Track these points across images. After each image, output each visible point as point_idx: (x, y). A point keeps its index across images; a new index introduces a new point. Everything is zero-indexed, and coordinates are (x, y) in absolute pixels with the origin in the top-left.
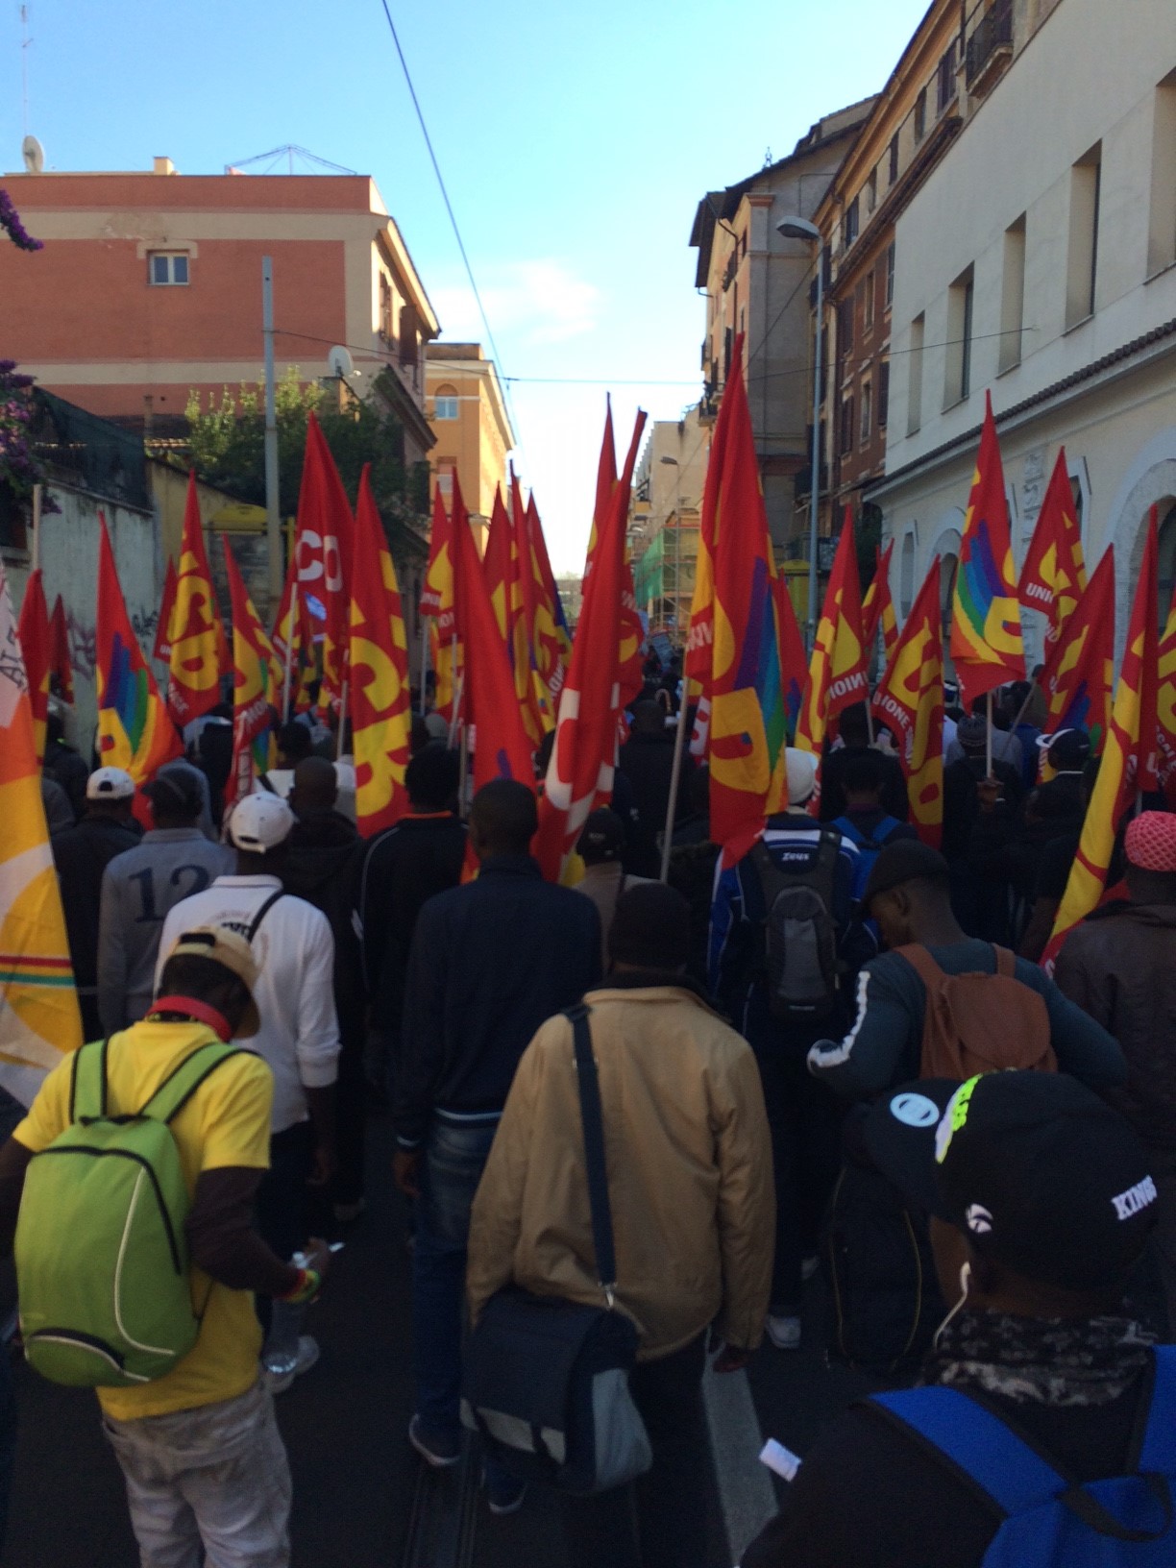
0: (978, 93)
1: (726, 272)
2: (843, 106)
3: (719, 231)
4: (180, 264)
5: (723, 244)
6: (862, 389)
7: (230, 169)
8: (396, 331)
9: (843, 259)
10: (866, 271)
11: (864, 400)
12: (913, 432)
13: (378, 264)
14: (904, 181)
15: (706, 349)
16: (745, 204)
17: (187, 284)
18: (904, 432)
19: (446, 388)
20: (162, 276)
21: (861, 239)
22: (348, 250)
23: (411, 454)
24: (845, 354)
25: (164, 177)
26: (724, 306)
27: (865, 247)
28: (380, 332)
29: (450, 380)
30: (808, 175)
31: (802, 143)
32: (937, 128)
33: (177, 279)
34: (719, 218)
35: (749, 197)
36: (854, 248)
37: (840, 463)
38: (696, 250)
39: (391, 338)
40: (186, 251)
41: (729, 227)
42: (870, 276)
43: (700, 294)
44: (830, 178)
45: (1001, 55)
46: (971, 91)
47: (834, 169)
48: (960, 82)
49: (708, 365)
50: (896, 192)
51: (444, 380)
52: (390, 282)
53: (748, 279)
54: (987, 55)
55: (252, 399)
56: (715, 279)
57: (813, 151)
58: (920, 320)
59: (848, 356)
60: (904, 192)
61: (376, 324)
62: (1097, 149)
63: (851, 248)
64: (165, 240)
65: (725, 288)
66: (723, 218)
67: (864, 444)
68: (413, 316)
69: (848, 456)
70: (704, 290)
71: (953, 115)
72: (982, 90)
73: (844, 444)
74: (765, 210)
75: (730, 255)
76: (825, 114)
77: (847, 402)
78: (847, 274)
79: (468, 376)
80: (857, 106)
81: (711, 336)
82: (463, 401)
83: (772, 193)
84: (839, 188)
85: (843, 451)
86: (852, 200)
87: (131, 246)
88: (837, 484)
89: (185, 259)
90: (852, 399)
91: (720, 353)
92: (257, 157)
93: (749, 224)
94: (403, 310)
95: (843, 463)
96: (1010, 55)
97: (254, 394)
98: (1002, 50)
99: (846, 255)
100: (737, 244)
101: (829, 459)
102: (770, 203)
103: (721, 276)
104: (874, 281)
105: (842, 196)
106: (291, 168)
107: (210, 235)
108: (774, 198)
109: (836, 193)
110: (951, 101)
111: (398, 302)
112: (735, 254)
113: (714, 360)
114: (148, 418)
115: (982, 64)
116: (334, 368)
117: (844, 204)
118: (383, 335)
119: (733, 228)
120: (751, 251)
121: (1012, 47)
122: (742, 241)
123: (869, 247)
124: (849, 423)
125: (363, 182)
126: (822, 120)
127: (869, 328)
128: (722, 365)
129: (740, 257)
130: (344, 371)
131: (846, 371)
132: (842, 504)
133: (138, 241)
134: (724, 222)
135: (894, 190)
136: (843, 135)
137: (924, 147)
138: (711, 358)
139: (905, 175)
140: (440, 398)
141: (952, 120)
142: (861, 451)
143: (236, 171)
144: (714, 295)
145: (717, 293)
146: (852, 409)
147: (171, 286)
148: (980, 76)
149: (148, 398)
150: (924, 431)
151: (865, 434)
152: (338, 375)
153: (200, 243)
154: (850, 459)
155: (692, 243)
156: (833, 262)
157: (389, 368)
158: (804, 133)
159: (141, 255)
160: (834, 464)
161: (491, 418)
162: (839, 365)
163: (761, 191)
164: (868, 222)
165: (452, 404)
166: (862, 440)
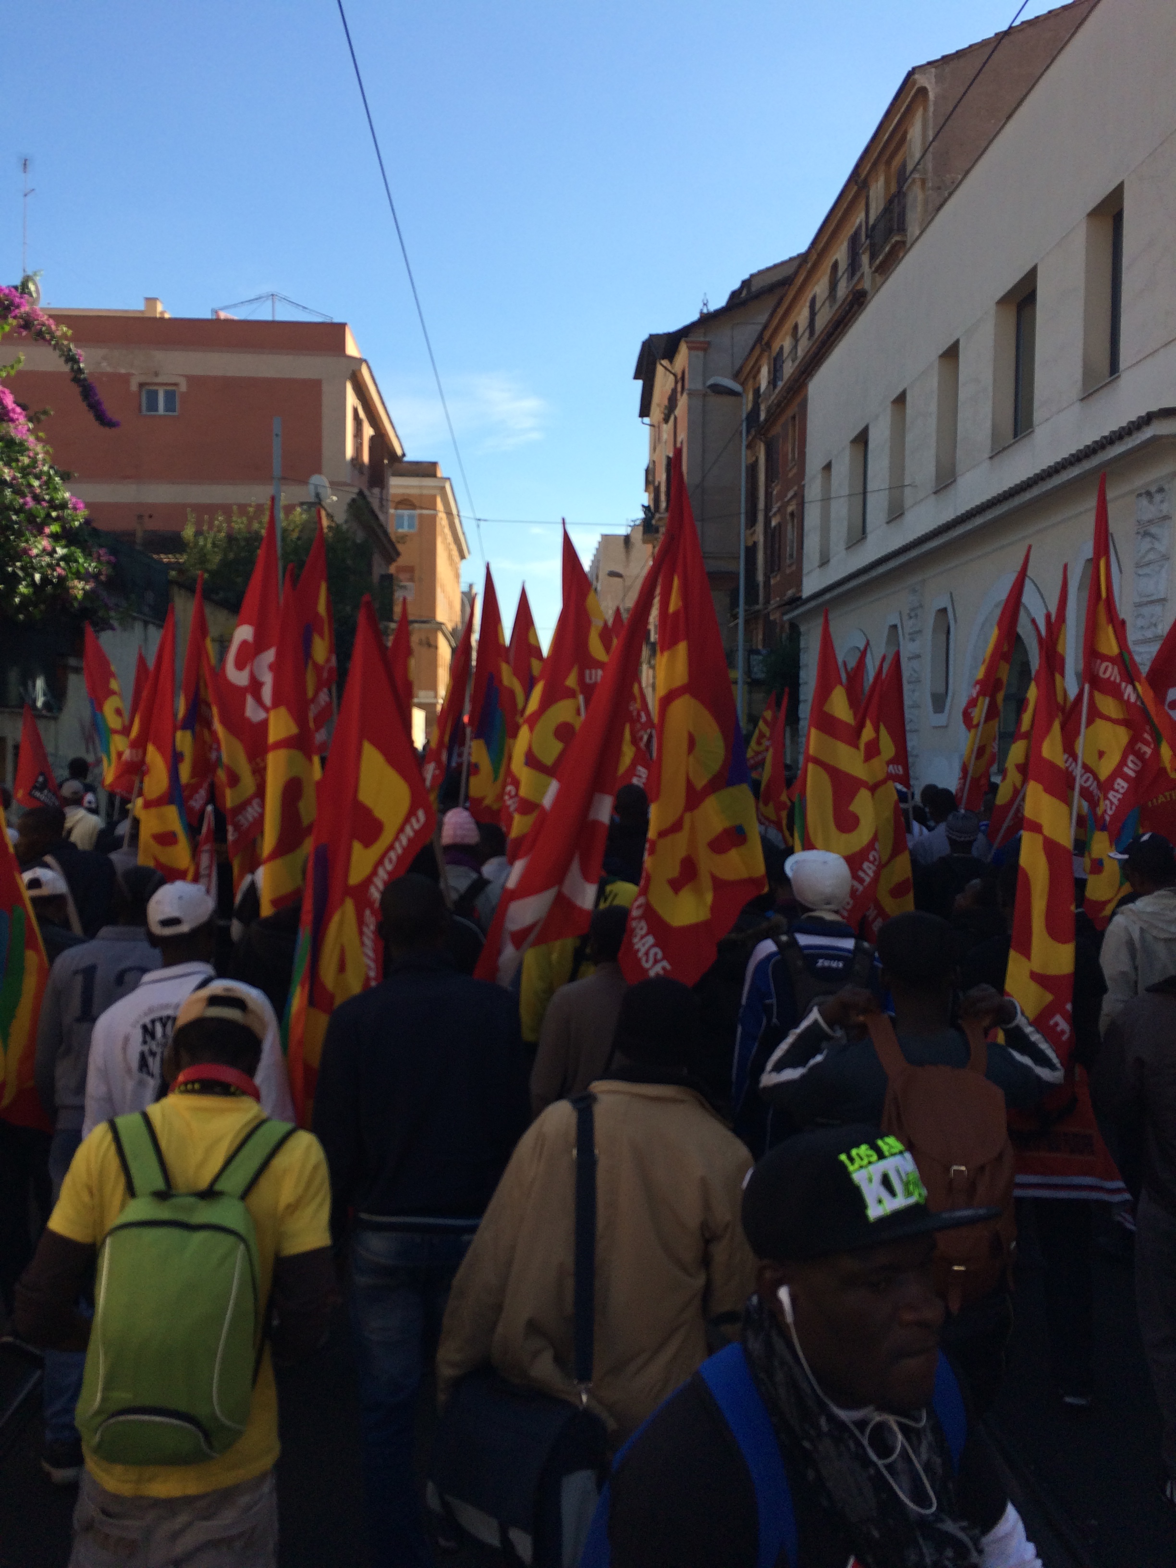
0: (880, 271)
1: (666, 406)
2: (770, 264)
3: (660, 370)
4: (170, 397)
5: (663, 382)
6: (788, 517)
7: (216, 312)
8: (366, 458)
9: (770, 402)
10: (789, 413)
11: (789, 527)
12: (824, 562)
13: (351, 400)
14: (820, 339)
15: (649, 473)
16: (683, 349)
17: (176, 414)
18: (816, 563)
19: (406, 503)
20: (153, 406)
21: (786, 383)
22: (326, 388)
23: (378, 569)
24: (773, 485)
25: (154, 320)
26: (665, 436)
27: (788, 393)
28: (353, 459)
29: (409, 495)
30: (738, 324)
31: (734, 295)
32: (847, 296)
33: (167, 409)
34: (660, 359)
35: (687, 342)
36: (779, 392)
37: (769, 580)
38: (640, 383)
39: (362, 464)
40: (176, 384)
41: (669, 367)
42: (794, 418)
43: (643, 423)
44: (759, 328)
45: (897, 242)
46: (873, 269)
47: (763, 318)
48: (865, 259)
49: (651, 488)
50: (814, 348)
51: (403, 494)
52: (362, 414)
53: (686, 415)
54: (887, 239)
55: (242, 523)
56: (657, 412)
57: (744, 303)
58: (828, 467)
59: (776, 486)
60: (820, 349)
61: (349, 452)
62: (955, 346)
63: (777, 391)
64: (156, 374)
65: (666, 420)
66: (663, 359)
67: (790, 566)
68: (381, 442)
69: (776, 575)
70: (647, 420)
71: (859, 287)
72: (884, 268)
73: (774, 562)
74: (701, 354)
75: (669, 392)
76: (754, 271)
77: (775, 527)
78: (775, 413)
79: (425, 492)
80: (783, 264)
81: (654, 462)
82: (421, 515)
83: (707, 339)
84: (766, 338)
85: (772, 571)
86: (778, 349)
87: (125, 379)
88: (767, 601)
89: (174, 391)
90: (779, 525)
91: (661, 477)
92: (242, 303)
93: (687, 366)
94: (372, 439)
95: (772, 582)
96: (904, 243)
97: (245, 519)
98: (896, 238)
99: (773, 397)
100: (676, 382)
101: (760, 578)
102: (705, 348)
103: (662, 409)
104: (797, 422)
105: (768, 345)
106: (273, 316)
107: (198, 371)
108: (709, 343)
109: (763, 343)
110: (858, 275)
111: (368, 431)
112: (674, 391)
113: (656, 483)
114: (139, 534)
115: (883, 247)
116: (313, 494)
117: (770, 352)
118: (355, 462)
119: (673, 369)
120: (689, 390)
121: (906, 235)
122: (680, 379)
123: (791, 393)
124: (777, 546)
125: (340, 328)
126: (752, 276)
127: (794, 463)
128: (663, 489)
129: (679, 395)
130: (322, 496)
131: (774, 500)
132: (772, 618)
133: (133, 374)
134: (665, 362)
135: (813, 345)
136: (771, 289)
137: (837, 310)
138: (654, 481)
139: (822, 333)
140: (400, 511)
141: (857, 291)
142: (788, 571)
143: (223, 315)
144: (656, 424)
145: (659, 423)
146: (780, 533)
147: (160, 416)
148: (881, 258)
149: (140, 517)
150: (833, 562)
151: (791, 556)
152: (317, 500)
153: (191, 379)
154: (778, 578)
155: (636, 377)
156: (762, 402)
157: (361, 493)
158: (736, 285)
159: (134, 387)
160: (765, 583)
161: (447, 531)
162: (768, 494)
163: (698, 337)
164: (791, 371)
165: (411, 517)
166: (788, 562)
